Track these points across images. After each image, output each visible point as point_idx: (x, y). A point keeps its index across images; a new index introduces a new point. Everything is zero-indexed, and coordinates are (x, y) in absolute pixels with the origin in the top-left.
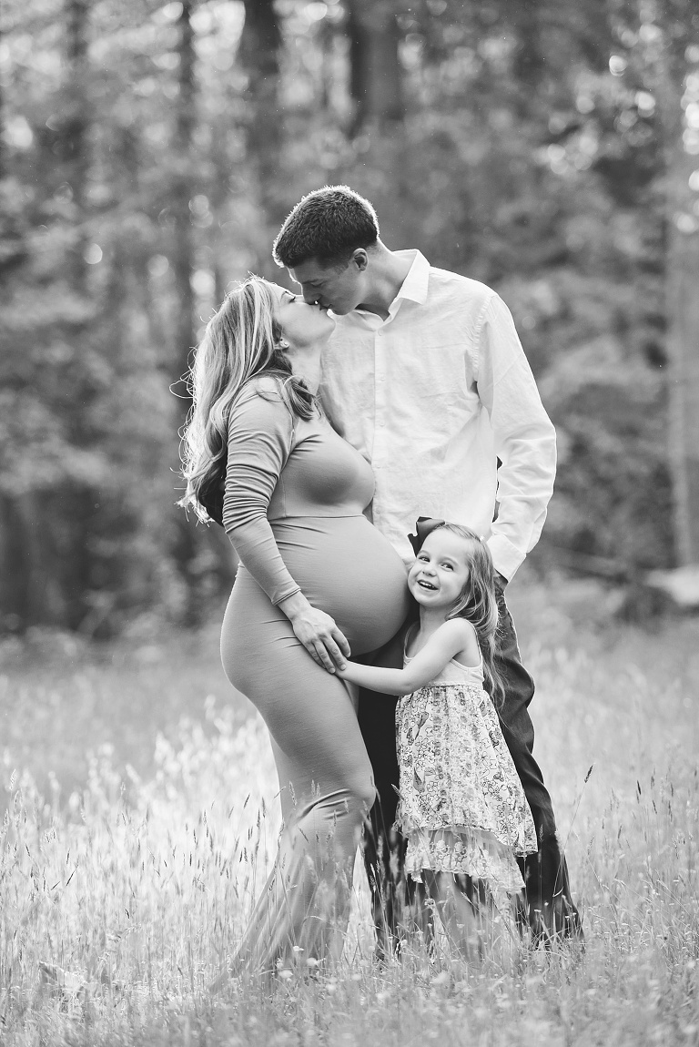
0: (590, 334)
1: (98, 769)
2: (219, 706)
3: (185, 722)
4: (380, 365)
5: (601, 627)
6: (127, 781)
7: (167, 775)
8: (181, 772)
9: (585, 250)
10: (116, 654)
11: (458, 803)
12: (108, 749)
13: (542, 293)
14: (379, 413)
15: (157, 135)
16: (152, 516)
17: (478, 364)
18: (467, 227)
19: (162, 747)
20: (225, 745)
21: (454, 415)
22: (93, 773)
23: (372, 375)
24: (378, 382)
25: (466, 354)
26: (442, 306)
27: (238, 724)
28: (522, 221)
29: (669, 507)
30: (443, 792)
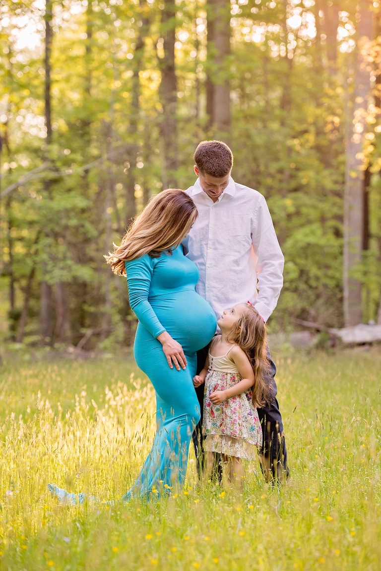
0: (309, 222)
1: (80, 403)
2: (135, 378)
3: (120, 384)
4: (212, 221)
5: (309, 353)
6: (92, 409)
7: (110, 406)
8: (117, 405)
9: (308, 185)
10: (92, 355)
11: (229, 426)
12: (84, 394)
13: (289, 203)
14: (210, 242)
15: (122, 127)
16: (112, 297)
17: (255, 224)
18: (256, 173)
19: (109, 395)
20: (137, 395)
21: (244, 245)
22: (77, 404)
23: (208, 225)
24: (210, 228)
25: (251, 219)
26: (240, 198)
27: (143, 386)
28: (281, 171)
29: (341, 300)
30: (223, 419)
